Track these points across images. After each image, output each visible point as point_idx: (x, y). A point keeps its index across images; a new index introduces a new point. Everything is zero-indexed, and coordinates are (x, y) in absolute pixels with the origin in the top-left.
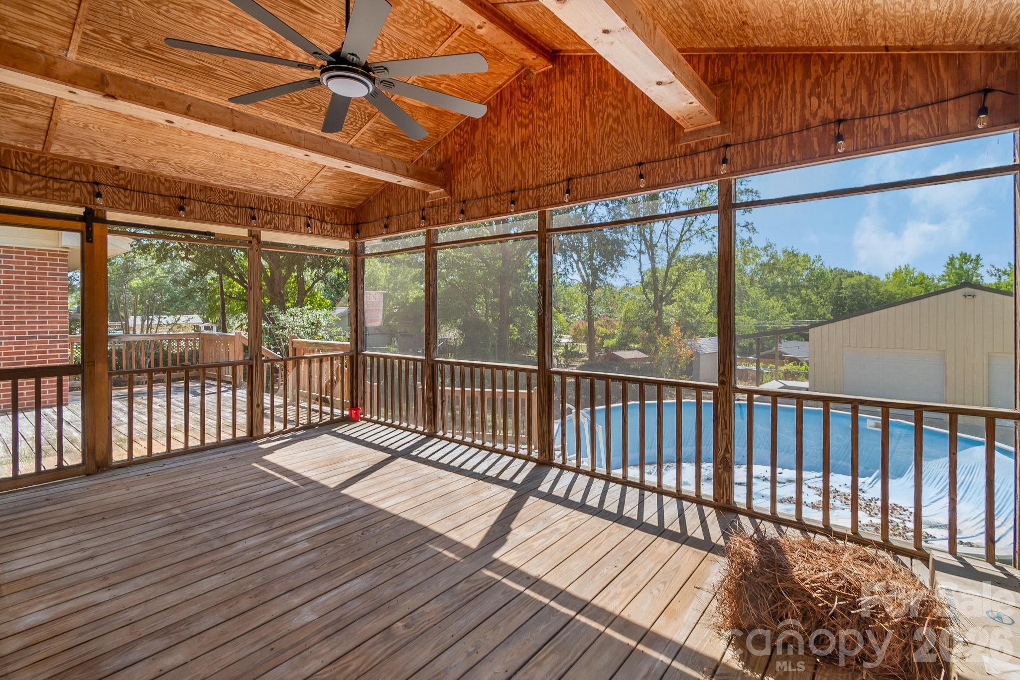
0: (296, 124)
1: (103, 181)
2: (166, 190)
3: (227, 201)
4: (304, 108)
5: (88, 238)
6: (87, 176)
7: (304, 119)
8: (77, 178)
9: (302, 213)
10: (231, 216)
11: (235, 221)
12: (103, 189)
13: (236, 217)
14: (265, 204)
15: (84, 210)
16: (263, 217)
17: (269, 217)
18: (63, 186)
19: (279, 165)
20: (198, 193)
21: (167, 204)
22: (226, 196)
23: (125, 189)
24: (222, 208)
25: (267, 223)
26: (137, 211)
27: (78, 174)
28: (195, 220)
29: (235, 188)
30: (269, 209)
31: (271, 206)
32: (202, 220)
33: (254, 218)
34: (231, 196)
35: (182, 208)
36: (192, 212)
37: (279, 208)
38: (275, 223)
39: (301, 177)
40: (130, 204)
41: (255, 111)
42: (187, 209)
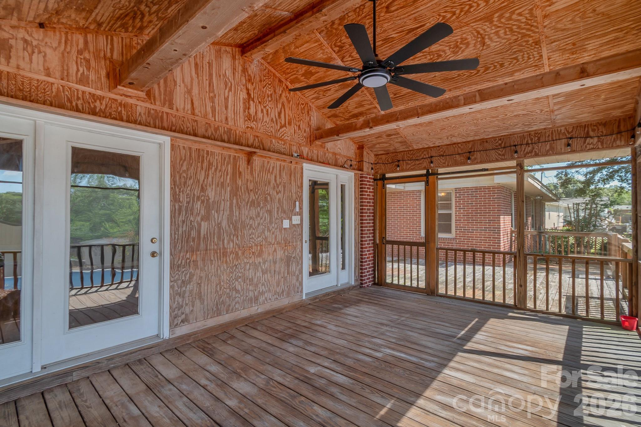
0: (491, 83)
1: (434, 155)
2: (462, 150)
3: (497, 146)
4: (484, 72)
5: (427, 183)
6: (428, 155)
7: (492, 78)
8: (425, 157)
9: (561, 137)
10: (500, 154)
11: (503, 157)
12: (434, 159)
13: (503, 155)
14: (526, 140)
15: (426, 171)
16: (525, 149)
17: (530, 148)
18: (420, 162)
19: (513, 112)
20: (479, 146)
21: (462, 158)
22: (497, 143)
23: (443, 156)
24: (493, 151)
25: (528, 153)
26: (448, 166)
27: (425, 155)
28: (477, 163)
29: (502, 136)
30: (530, 142)
31: (532, 140)
32: (481, 162)
33: (516, 152)
34: (500, 142)
35: (469, 158)
36: (475, 159)
37: (539, 139)
38: (535, 151)
39: (538, 111)
40: (444, 163)
41: (460, 92)
42: (473, 158)
